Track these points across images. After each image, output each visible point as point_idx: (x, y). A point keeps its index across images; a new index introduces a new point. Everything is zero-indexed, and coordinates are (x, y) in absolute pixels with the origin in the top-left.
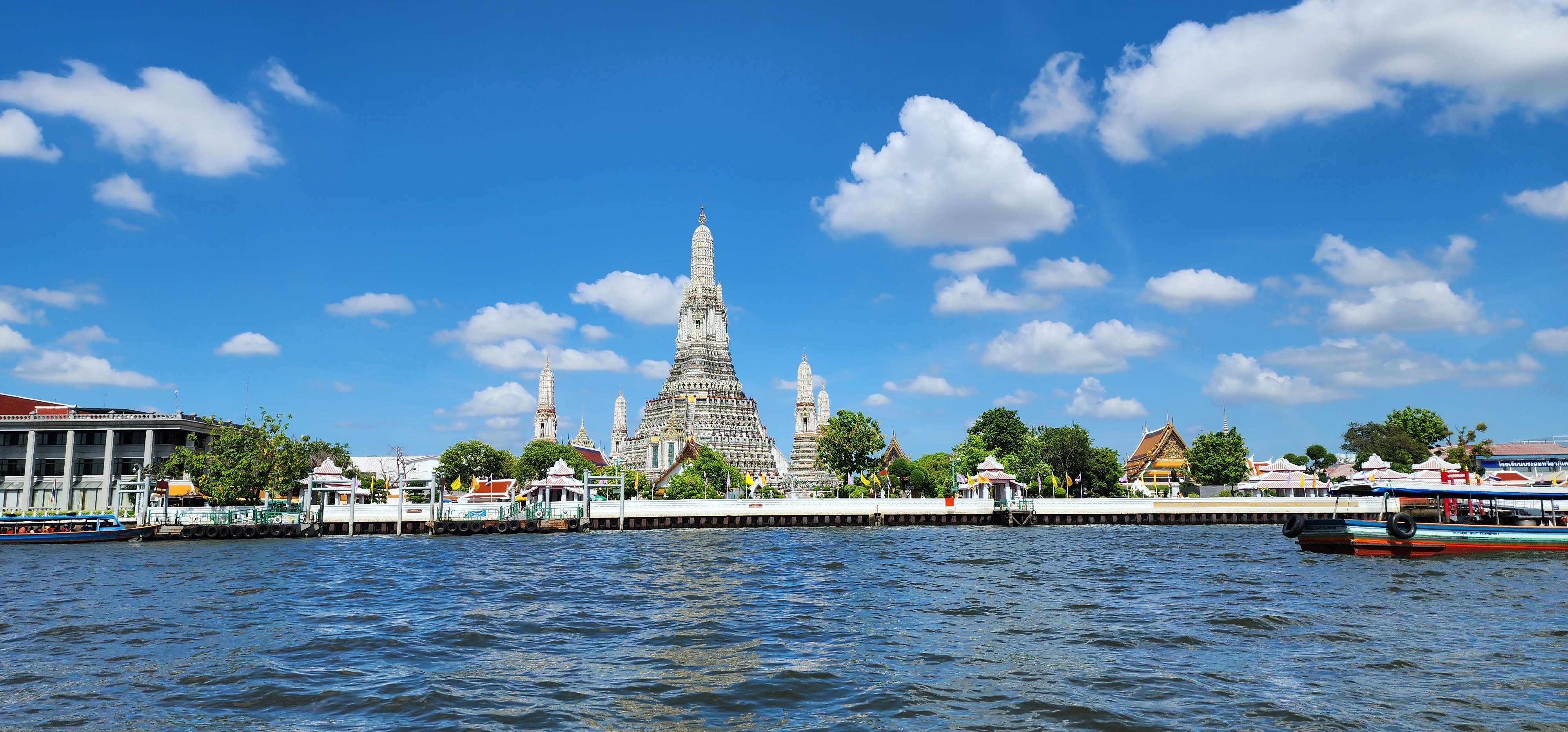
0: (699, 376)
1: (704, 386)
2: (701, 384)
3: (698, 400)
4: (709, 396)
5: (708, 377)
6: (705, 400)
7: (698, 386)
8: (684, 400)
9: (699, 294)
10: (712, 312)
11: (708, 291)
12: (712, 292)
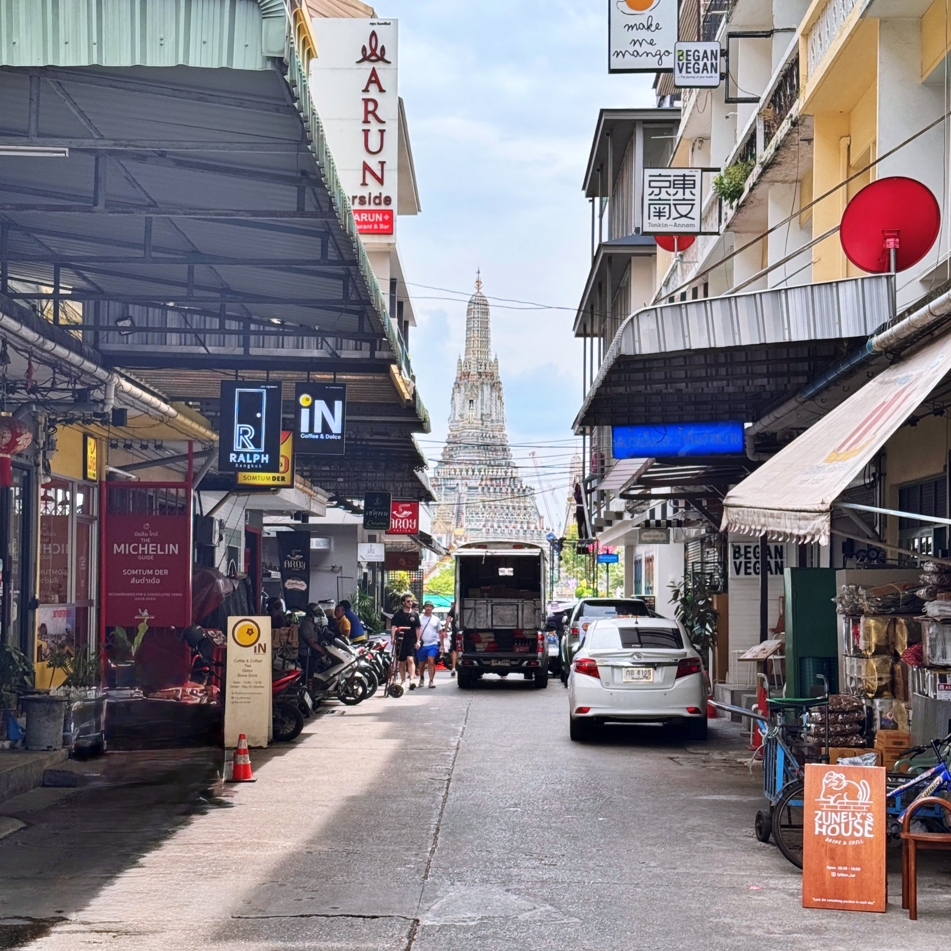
0: (472, 461)
2: (473, 471)
6: (477, 488)
7: (470, 473)
10: (487, 389)
11: (483, 367)
12: (488, 367)
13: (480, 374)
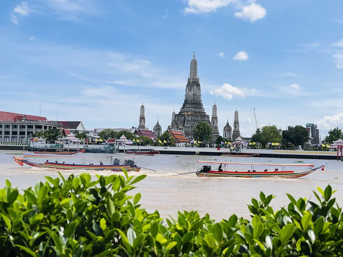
0: (189, 107)
1: (191, 110)
2: (190, 110)
3: (188, 115)
4: (191, 114)
5: (192, 107)
6: (190, 115)
7: (189, 110)
8: (183, 115)
9: (191, 81)
10: (195, 86)
11: (194, 80)
12: (196, 80)
13: (193, 82)
